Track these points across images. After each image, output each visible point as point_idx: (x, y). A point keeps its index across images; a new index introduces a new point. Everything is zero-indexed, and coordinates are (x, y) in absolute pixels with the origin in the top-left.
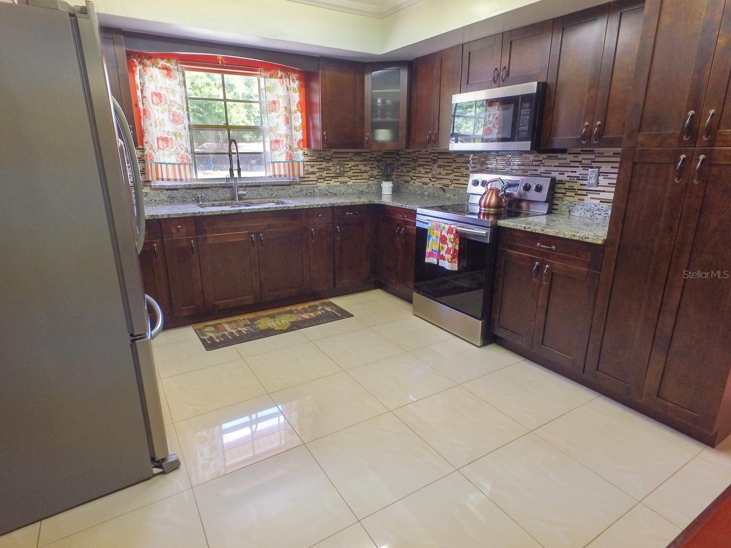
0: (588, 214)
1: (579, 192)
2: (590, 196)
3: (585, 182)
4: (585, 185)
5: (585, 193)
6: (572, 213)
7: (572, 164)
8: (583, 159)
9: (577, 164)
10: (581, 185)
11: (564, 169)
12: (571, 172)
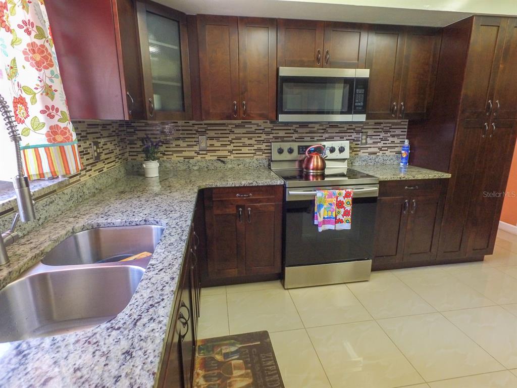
0: (364, 163)
1: (355, 149)
2: (362, 151)
3: (359, 143)
4: (358, 144)
5: (359, 149)
6: (354, 164)
7: (349, 131)
8: (356, 127)
9: (352, 131)
10: (356, 144)
11: (343, 134)
12: (349, 136)
